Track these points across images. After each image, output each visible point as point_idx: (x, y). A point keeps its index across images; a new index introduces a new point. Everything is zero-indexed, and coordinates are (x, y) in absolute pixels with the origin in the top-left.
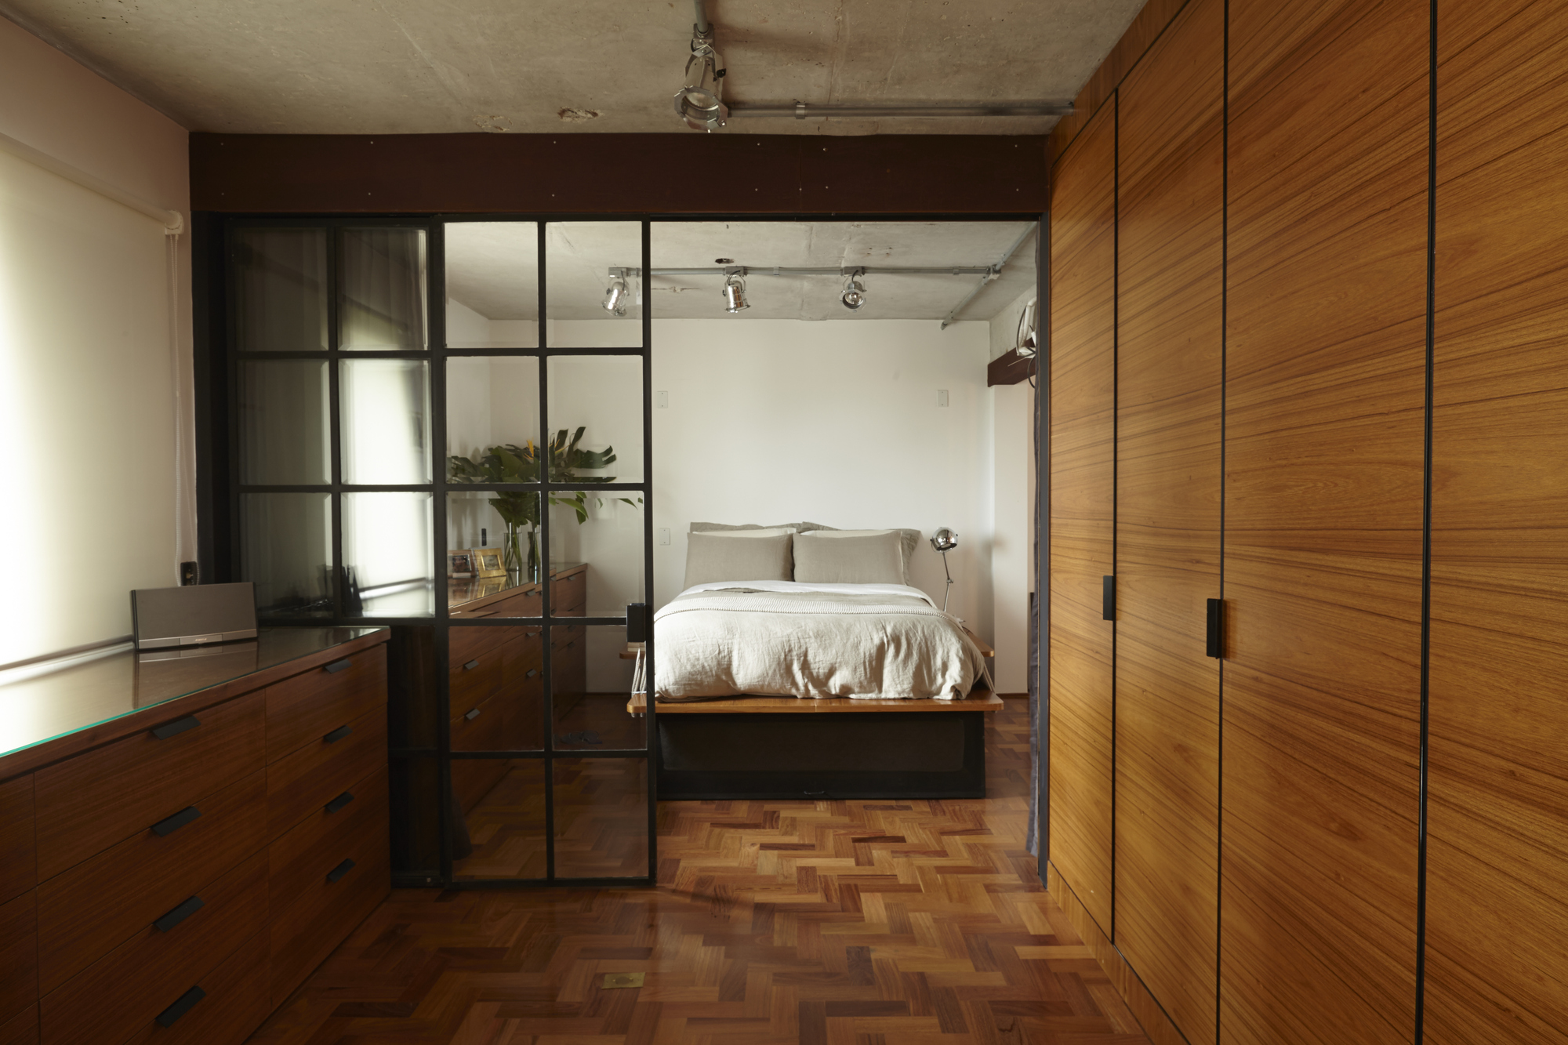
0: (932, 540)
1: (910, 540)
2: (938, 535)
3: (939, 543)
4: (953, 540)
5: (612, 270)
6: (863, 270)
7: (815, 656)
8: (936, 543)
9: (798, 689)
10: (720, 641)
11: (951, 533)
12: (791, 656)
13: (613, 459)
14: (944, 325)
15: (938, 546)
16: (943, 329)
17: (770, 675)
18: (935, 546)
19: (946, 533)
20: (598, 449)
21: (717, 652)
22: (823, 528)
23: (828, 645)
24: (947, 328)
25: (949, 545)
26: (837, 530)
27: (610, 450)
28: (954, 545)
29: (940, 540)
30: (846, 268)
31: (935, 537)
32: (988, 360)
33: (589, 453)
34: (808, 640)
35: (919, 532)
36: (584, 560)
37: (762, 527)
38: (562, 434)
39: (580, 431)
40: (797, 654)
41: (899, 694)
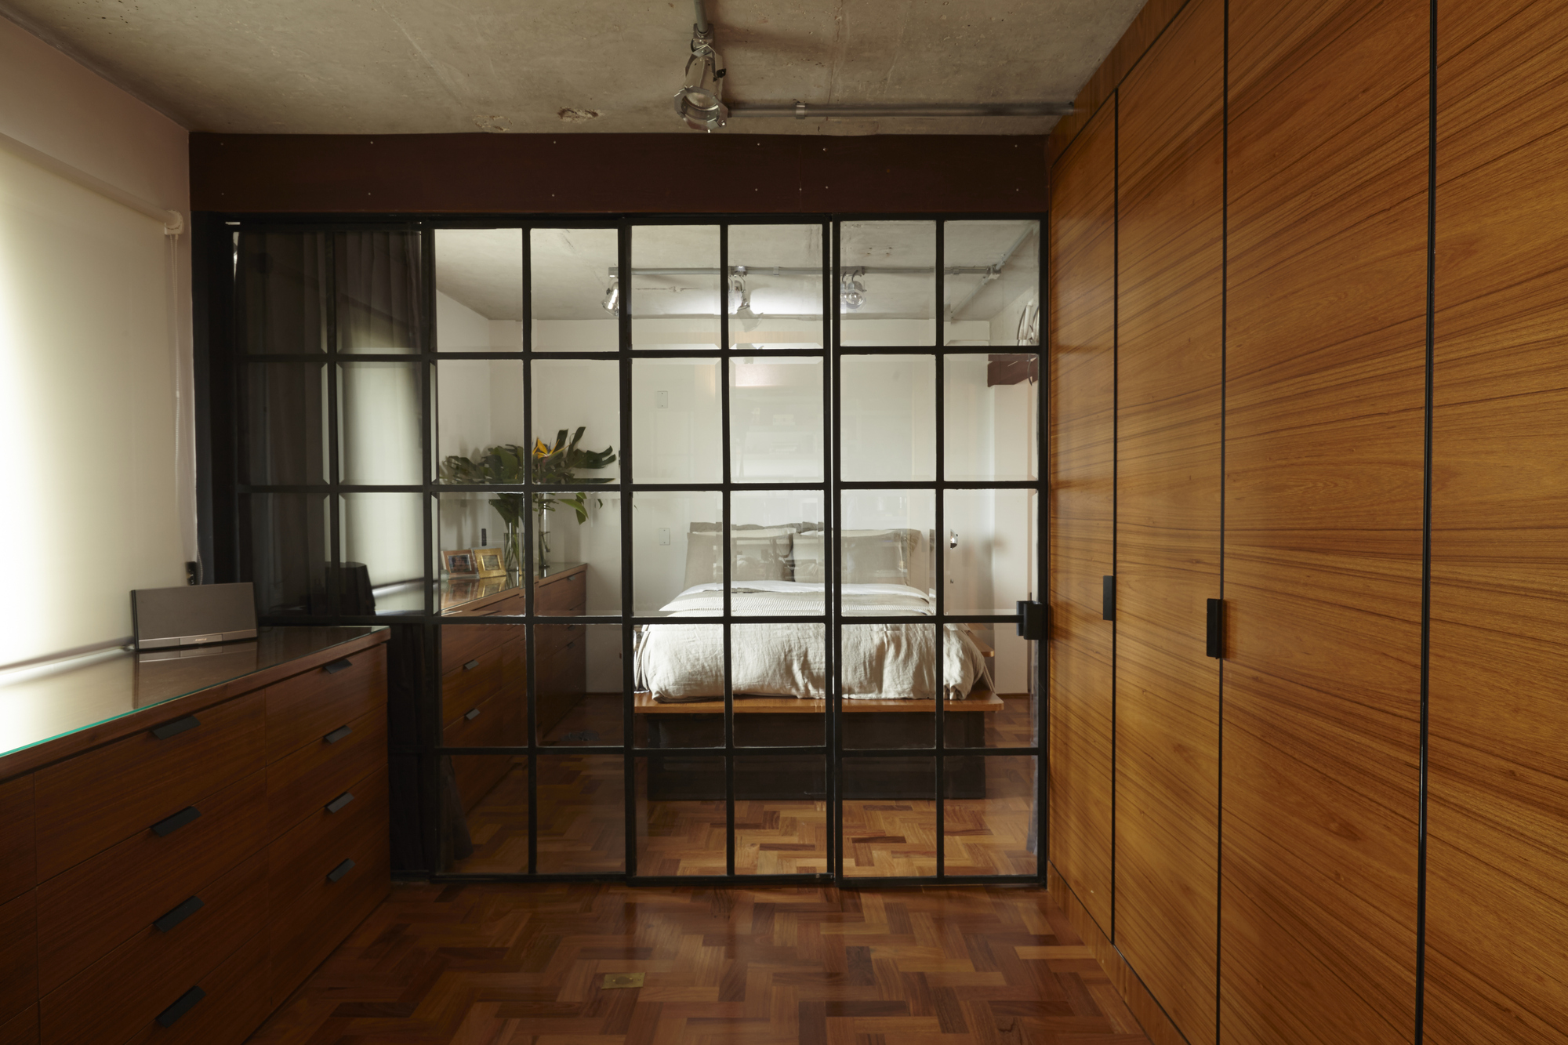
1: (910, 540)
4: (953, 540)
5: (612, 270)
6: (863, 270)
9: (798, 689)
12: (791, 656)
13: (613, 459)
17: (770, 675)
20: (598, 448)
27: (610, 450)
30: (846, 268)
33: (589, 453)
34: (807, 640)
35: (919, 532)
36: (584, 559)
37: (762, 528)
38: (562, 434)
39: (580, 431)
40: (797, 655)
41: (899, 694)
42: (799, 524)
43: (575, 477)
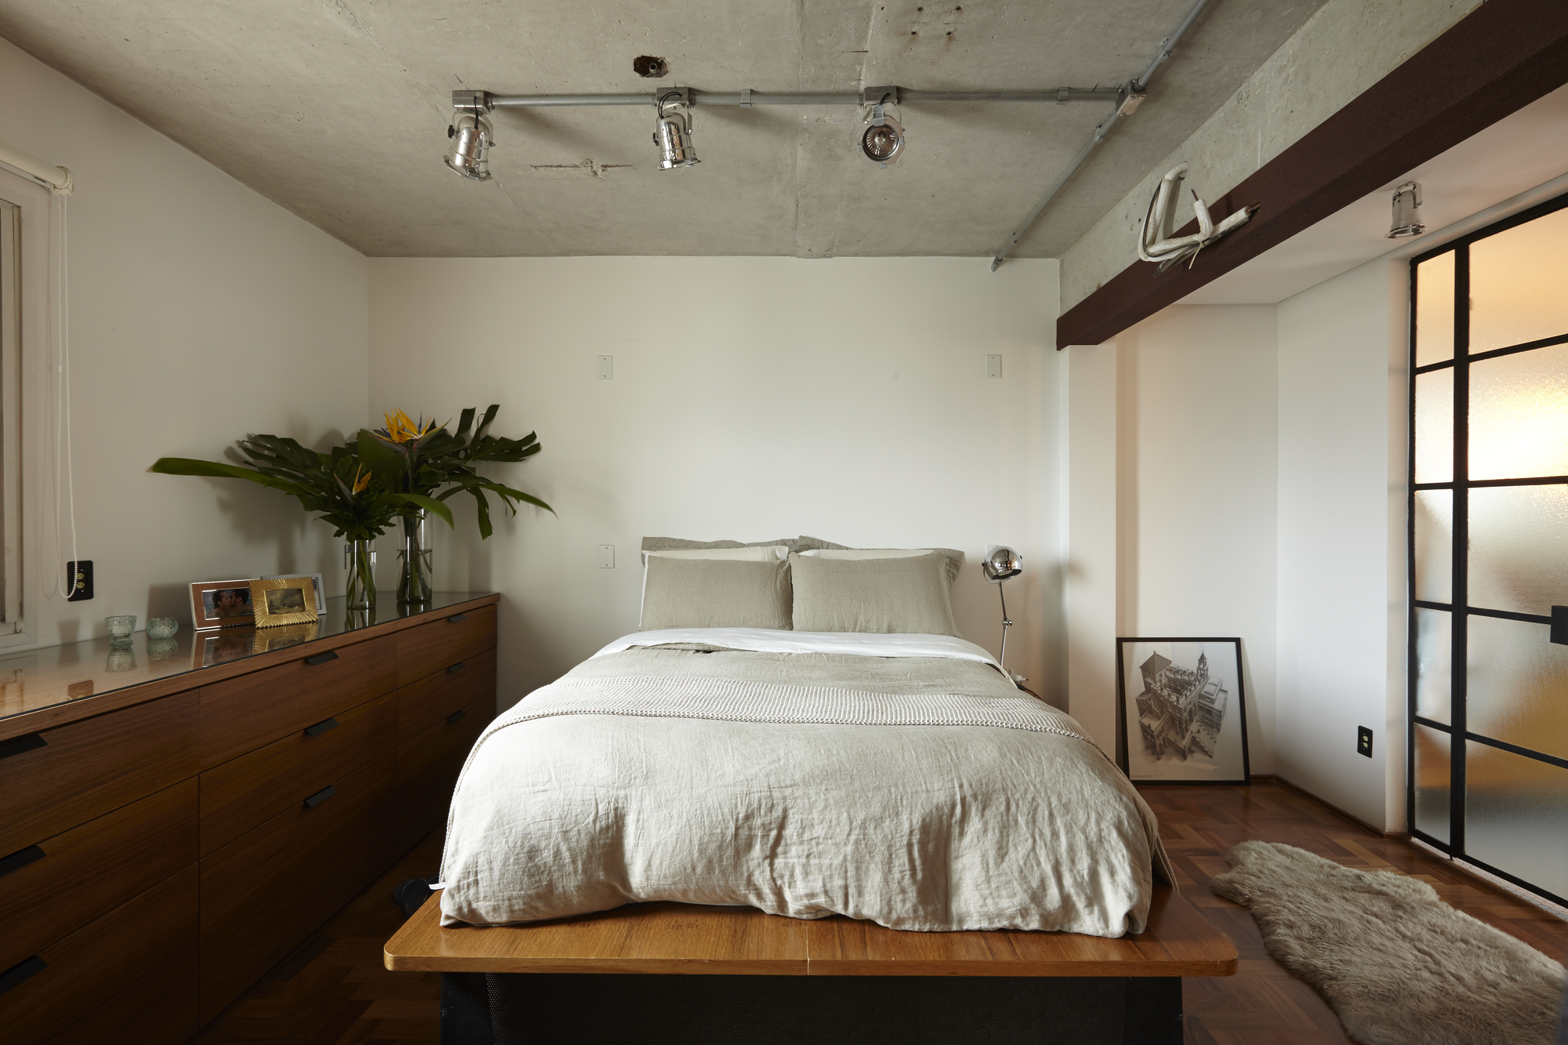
0: (984, 565)
1: (953, 562)
2: (993, 558)
3: (996, 570)
4: (1016, 565)
5: (458, 96)
6: (896, 94)
7: (803, 828)
8: (991, 569)
9: (759, 895)
10: (601, 793)
11: (1013, 553)
12: (750, 829)
13: (537, 449)
14: (998, 262)
15: (995, 574)
16: (994, 269)
17: (699, 870)
18: (989, 573)
19: (1005, 555)
20: (516, 434)
21: (591, 818)
22: (828, 546)
23: (831, 801)
24: (1002, 268)
25: (1010, 572)
26: (847, 548)
27: (533, 436)
28: (1017, 572)
29: (997, 565)
30: (868, 89)
31: (989, 560)
32: (1058, 313)
33: (504, 441)
34: (788, 791)
35: (962, 554)
36: (496, 588)
37: (743, 546)
38: (468, 415)
39: (493, 410)
40: (763, 825)
41: (991, 920)
42: (793, 540)
43: (478, 474)
